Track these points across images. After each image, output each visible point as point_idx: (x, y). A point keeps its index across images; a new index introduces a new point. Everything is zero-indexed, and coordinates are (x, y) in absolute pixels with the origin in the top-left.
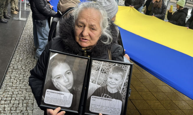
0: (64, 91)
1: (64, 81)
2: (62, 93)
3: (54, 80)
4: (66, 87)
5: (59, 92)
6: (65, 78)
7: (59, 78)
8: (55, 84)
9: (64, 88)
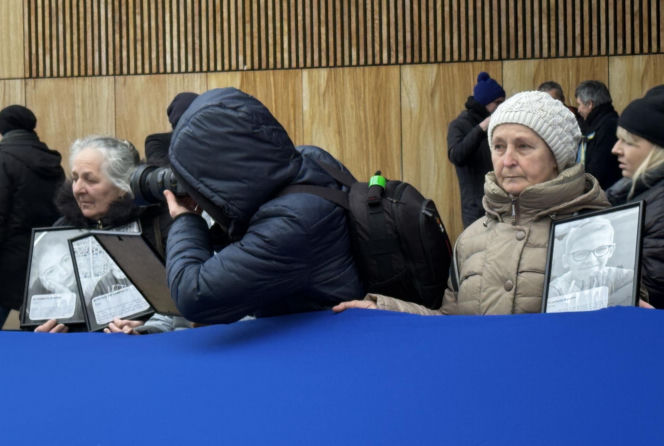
0: (61, 292)
1: (61, 275)
2: (58, 295)
3: (43, 278)
4: (64, 284)
5: (53, 296)
6: (61, 269)
7: (51, 272)
8: (46, 285)
9: (61, 287)
